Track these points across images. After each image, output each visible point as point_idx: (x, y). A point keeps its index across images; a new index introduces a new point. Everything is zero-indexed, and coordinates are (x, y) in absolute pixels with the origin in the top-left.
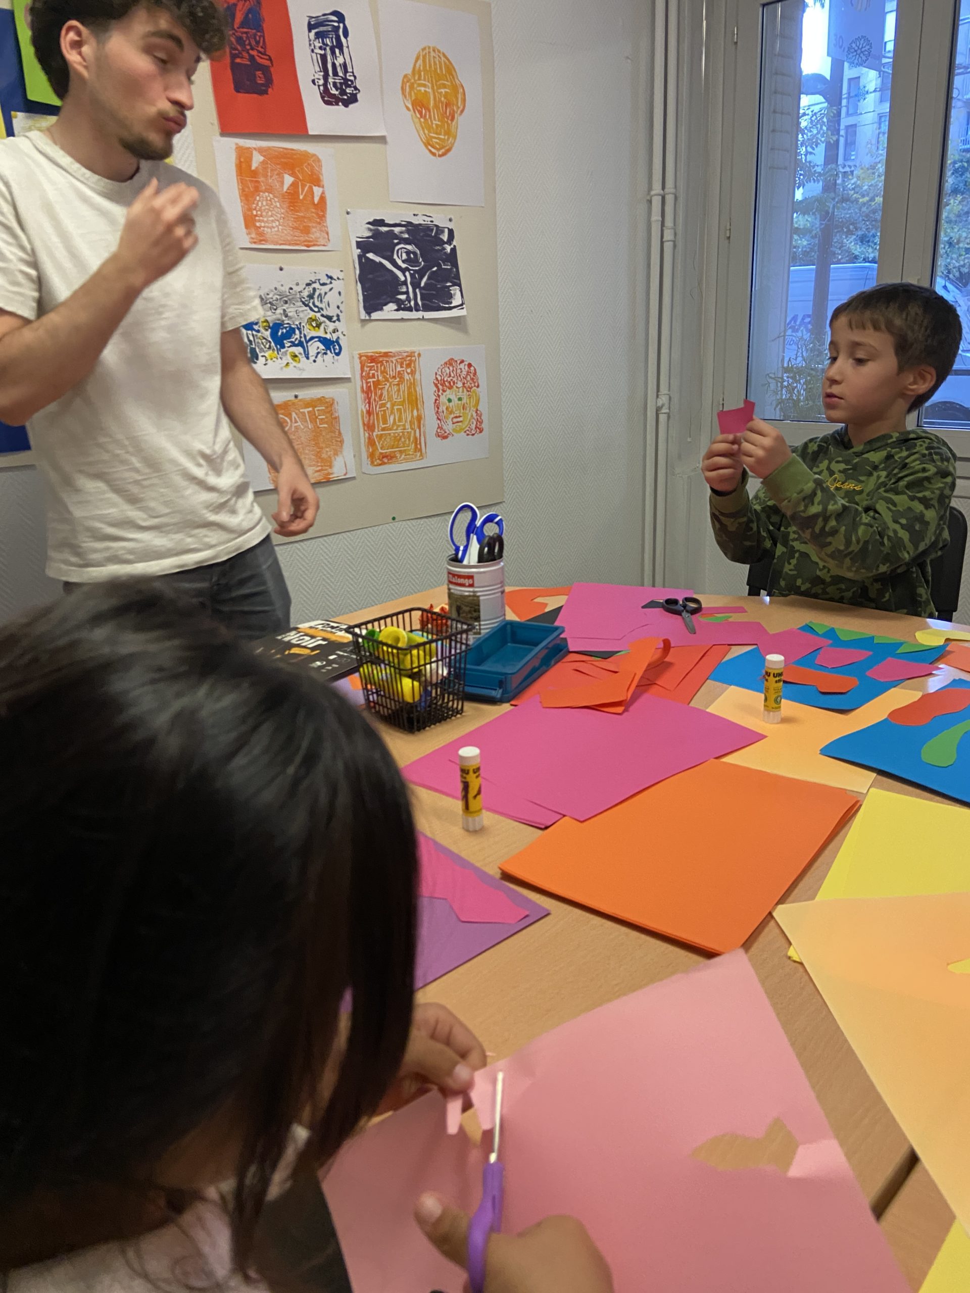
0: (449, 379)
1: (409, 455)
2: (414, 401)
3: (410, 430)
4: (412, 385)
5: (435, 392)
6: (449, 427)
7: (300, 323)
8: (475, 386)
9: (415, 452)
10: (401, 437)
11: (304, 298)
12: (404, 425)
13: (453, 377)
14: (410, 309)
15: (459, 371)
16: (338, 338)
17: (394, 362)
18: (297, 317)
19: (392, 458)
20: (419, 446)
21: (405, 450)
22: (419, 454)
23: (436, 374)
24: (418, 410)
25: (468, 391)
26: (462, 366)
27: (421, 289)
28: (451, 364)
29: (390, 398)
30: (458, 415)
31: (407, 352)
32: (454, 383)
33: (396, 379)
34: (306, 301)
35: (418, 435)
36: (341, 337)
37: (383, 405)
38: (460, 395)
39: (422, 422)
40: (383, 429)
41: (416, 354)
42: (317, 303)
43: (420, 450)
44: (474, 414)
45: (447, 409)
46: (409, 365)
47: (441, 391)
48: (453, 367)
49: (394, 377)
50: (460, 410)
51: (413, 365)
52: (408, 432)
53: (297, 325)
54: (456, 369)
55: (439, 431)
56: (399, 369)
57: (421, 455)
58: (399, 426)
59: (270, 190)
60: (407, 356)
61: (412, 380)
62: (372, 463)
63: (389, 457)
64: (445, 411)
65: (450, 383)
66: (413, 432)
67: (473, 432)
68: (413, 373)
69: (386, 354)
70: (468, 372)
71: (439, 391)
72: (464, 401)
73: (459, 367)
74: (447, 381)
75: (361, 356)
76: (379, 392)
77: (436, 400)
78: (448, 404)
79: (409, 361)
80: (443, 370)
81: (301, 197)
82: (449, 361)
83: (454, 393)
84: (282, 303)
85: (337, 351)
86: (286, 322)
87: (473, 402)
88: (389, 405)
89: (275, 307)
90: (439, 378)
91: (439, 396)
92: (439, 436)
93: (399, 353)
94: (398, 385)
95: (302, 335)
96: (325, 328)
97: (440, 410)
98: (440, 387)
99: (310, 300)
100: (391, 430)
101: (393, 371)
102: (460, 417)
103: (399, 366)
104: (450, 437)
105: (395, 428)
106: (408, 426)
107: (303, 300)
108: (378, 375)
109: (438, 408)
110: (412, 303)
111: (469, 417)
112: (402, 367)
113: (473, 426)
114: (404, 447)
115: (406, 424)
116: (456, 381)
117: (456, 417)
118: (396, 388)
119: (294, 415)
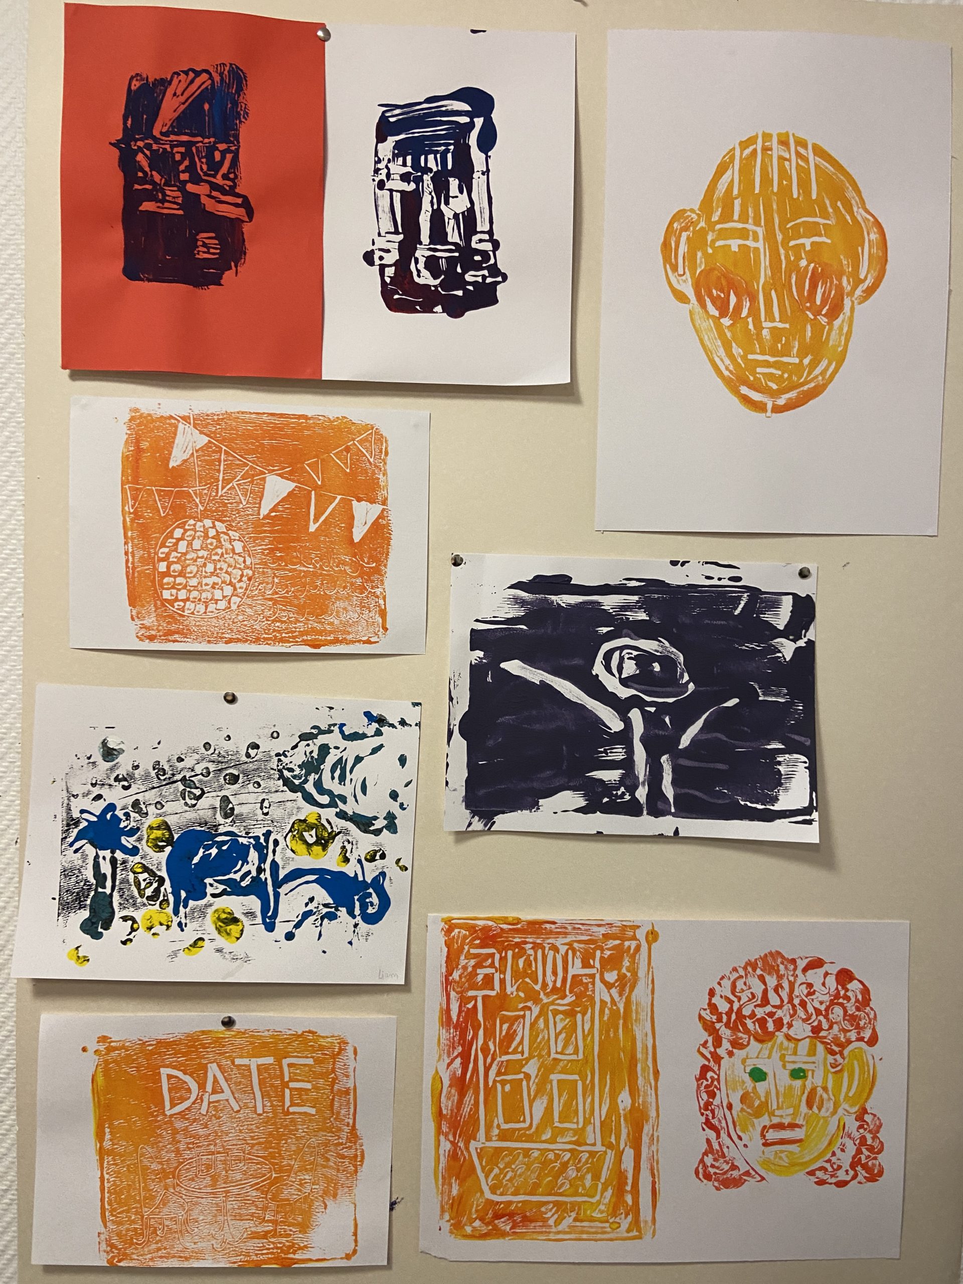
0: (760, 1013)
1: (592, 1219)
2: (622, 1064)
3: (599, 1148)
4: (621, 1019)
5: (705, 1045)
6: (747, 1153)
7: (267, 834)
8: (861, 1039)
9: (614, 1214)
10: (565, 1165)
11: (291, 770)
12: (580, 1132)
13: (780, 1007)
14: (633, 809)
15: (801, 991)
16: (383, 874)
17: (563, 949)
18: (261, 817)
19: (526, 1220)
20: (629, 1199)
21: (579, 1204)
22: (625, 1223)
23: (712, 993)
24: (634, 1092)
25: (833, 1053)
26: (814, 977)
27: (676, 754)
28: (772, 969)
29: (538, 1048)
30: (786, 1121)
31: (610, 925)
32: (779, 1024)
33: (564, 997)
34: (294, 777)
35: (628, 1163)
36: (392, 871)
37: (512, 1068)
38: (801, 1060)
39: (647, 1129)
40: (504, 1136)
41: (641, 934)
42: (327, 783)
43: (634, 1210)
44: (852, 1125)
45: (743, 1099)
46: (609, 963)
47: (726, 1045)
48: (780, 977)
49: (558, 992)
50: (797, 1108)
51: (626, 963)
52: (592, 1154)
53: (257, 838)
54: (792, 985)
55: (709, 1160)
56: (576, 968)
57: (636, 1222)
58: (562, 1132)
59: (219, 513)
60: (606, 936)
61: (621, 1006)
62: (457, 1227)
63: (518, 1218)
64: (737, 1106)
65: (762, 1022)
66: (610, 1155)
67: (842, 1176)
68: (625, 984)
69: (535, 927)
70: (837, 996)
71: (718, 1042)
72: (816, 1079)
73: (801, 978)
74: (753, 1015)
75: (450, 927)
76: (502, 1029)
77: (705, 1069)
78: (749, 1084)
79: (616, 949)
80: (740, 985)
81: (313, 528)
82: (764, 959)
83: (776, 1055)
84: (222, 781)
85: (370, 910)
86: (222, 829)
87: (850, 1086)
88: (532, 1068)
89: (198, 792)
90: (723, 1007)
91: (717, 1059)
92: (708, 1177)
93: (577, 927)
94: (570, 1014)
95: (267, 866)
96: (344, 847)
97: (717, 1101)
98: (725, 1033)
99: (307, 774)
100: (529, 1139)
101: (555, 973)
102: (793, 1126)
103: (578, 962)
104: (750, 1183)
105: (547, 1136)
106: (593, 1135)
107: (286, 773)
108: (503, 982)
109: (712, 1095)
110: (642, 794)
111: (832, 1127)
112: (586, 964)
113: (845, 1159)
114: (576, 1194)
115: (590, 1129)
116: (786, 1020)
117: (780, 1126)
118: (561, 1022)
119: (213, 1069)
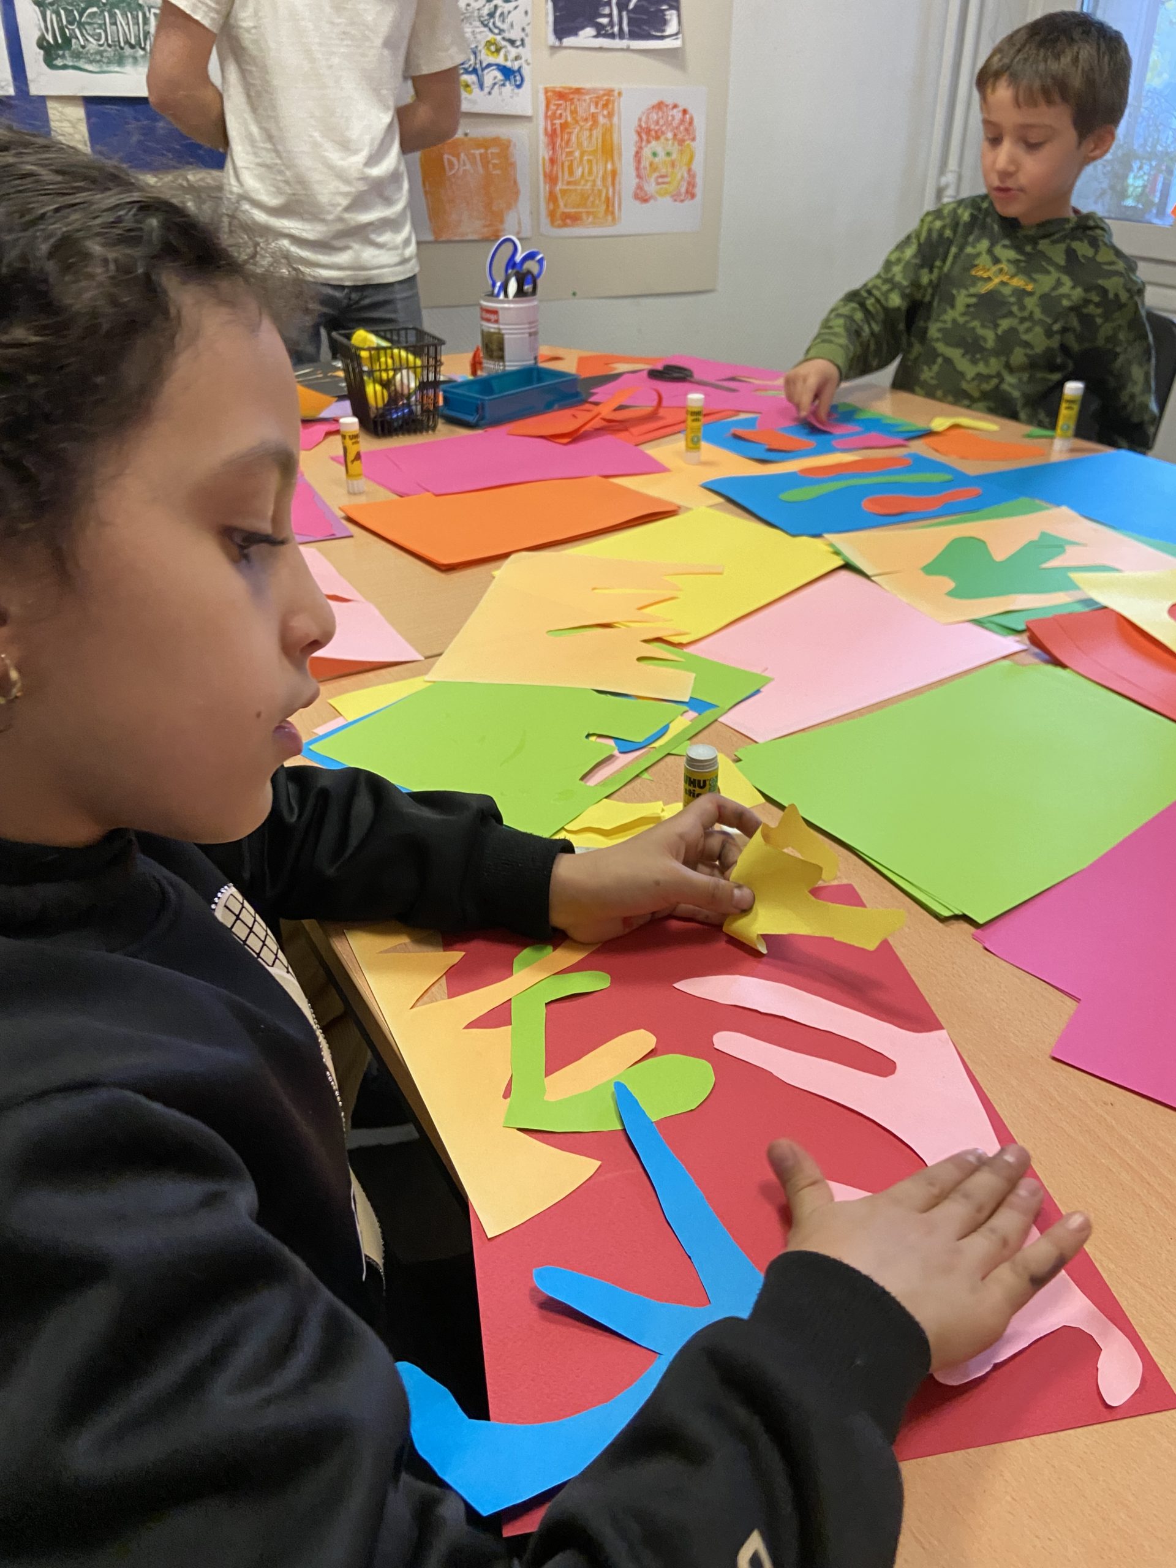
0: (657, 128)
1: (598, 218)
2: (608, 150)
3: (601, 187)
4: (608, 131)
5: (637, 142)
6: (651, 187)
8: (689, 139)
9: (606, 215)
10: (589, 195)
11: (483, 17)
12: (595, 180)
13: (663, 125)
14: (612, 36)
15: (670, 118)
16: (521, 67)
17: (588, 100)
19: (576, 219)
20: (611, 209)
21: (594, 212)
22: (610, 218)
23: (640, 119)
24: (613, 163)
25: (680, 144)
26: (675, 111)
27: (629, 12)
28: (660, 109)
29: (580, 144)
30: (664, 174)
31: (605, 89)
32: (662, 132)
33: (588, 122)
34: (484, 20)
35: (611, 193)
36: (525, 66)
37: (570, 153)
38: (669, 148)
39: (617, 178)
40: (569, 183)
41: (616, 93)
42: (498, 24)
43: (613, 213)
44: (686, 175)
45: (650, 165)
46: (605, 107)
47: (644, 142)
48: (663, 112)
49: (586, 120)
50: (667, 168)
51: (610, 106)
52: (598, 190)
54: (667, 116)
55: (638, 191)
56: (593, 109)
57: (614, 219)
58: (587, 181)
60: (604, 95)
61: (609, 125)
62: (552, 222)
63: (573, 219)
65: (656, 132)
66: (605, 190)
67: (682, 197)
68: (610, 115)
69: (578, 91)
71: (642, 142)
72: (674, 156)
73: (670, 113)
74: (653, 129)
75: (546, 91)
76: (566, 137)
77: (637, 152)
78: (652, 158)
79: (607, 100)
80: (649, 116)
82: (658, 104)
83: (661, 146)
85: (518, 83)
87: (685, 159)
88: (577, 154)
90: (644, 125)
91: (641, 148)
92: (637, 198)
93: (594, 90)
94: (591, 130)
95: (478, 61)
96: (505, 54)
97: (641, 166)
98: (644, 137)
99: (490, 19)
100: (577, 184)
101: (585, 111)
102: (666, 176)
103: (593, 106)
104: (652, 201)
105: (583, 183)
106: (599, 183)
108: (566, 116)
109: (639, 163)
110: (616, 29)
111: (679, 177)
112: (596, 108)
113: (683, 190)
114: (593, 207)
115: (598, 179)
116: (665, 131)
117: (662, 177)
118: (587, 133)
119: (462, 155)
